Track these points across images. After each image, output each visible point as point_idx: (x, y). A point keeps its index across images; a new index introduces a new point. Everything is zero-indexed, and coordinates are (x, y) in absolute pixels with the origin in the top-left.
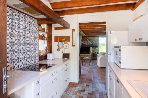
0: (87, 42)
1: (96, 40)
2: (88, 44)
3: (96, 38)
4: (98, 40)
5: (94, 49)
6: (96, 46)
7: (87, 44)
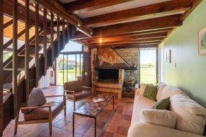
0: (113, 59)
1: (133, 55)
2: (115, 62)
3: (133, 51)
4: (137, 55)
5: (129, 74)
6: (133, 68)
7: (112, 63)
